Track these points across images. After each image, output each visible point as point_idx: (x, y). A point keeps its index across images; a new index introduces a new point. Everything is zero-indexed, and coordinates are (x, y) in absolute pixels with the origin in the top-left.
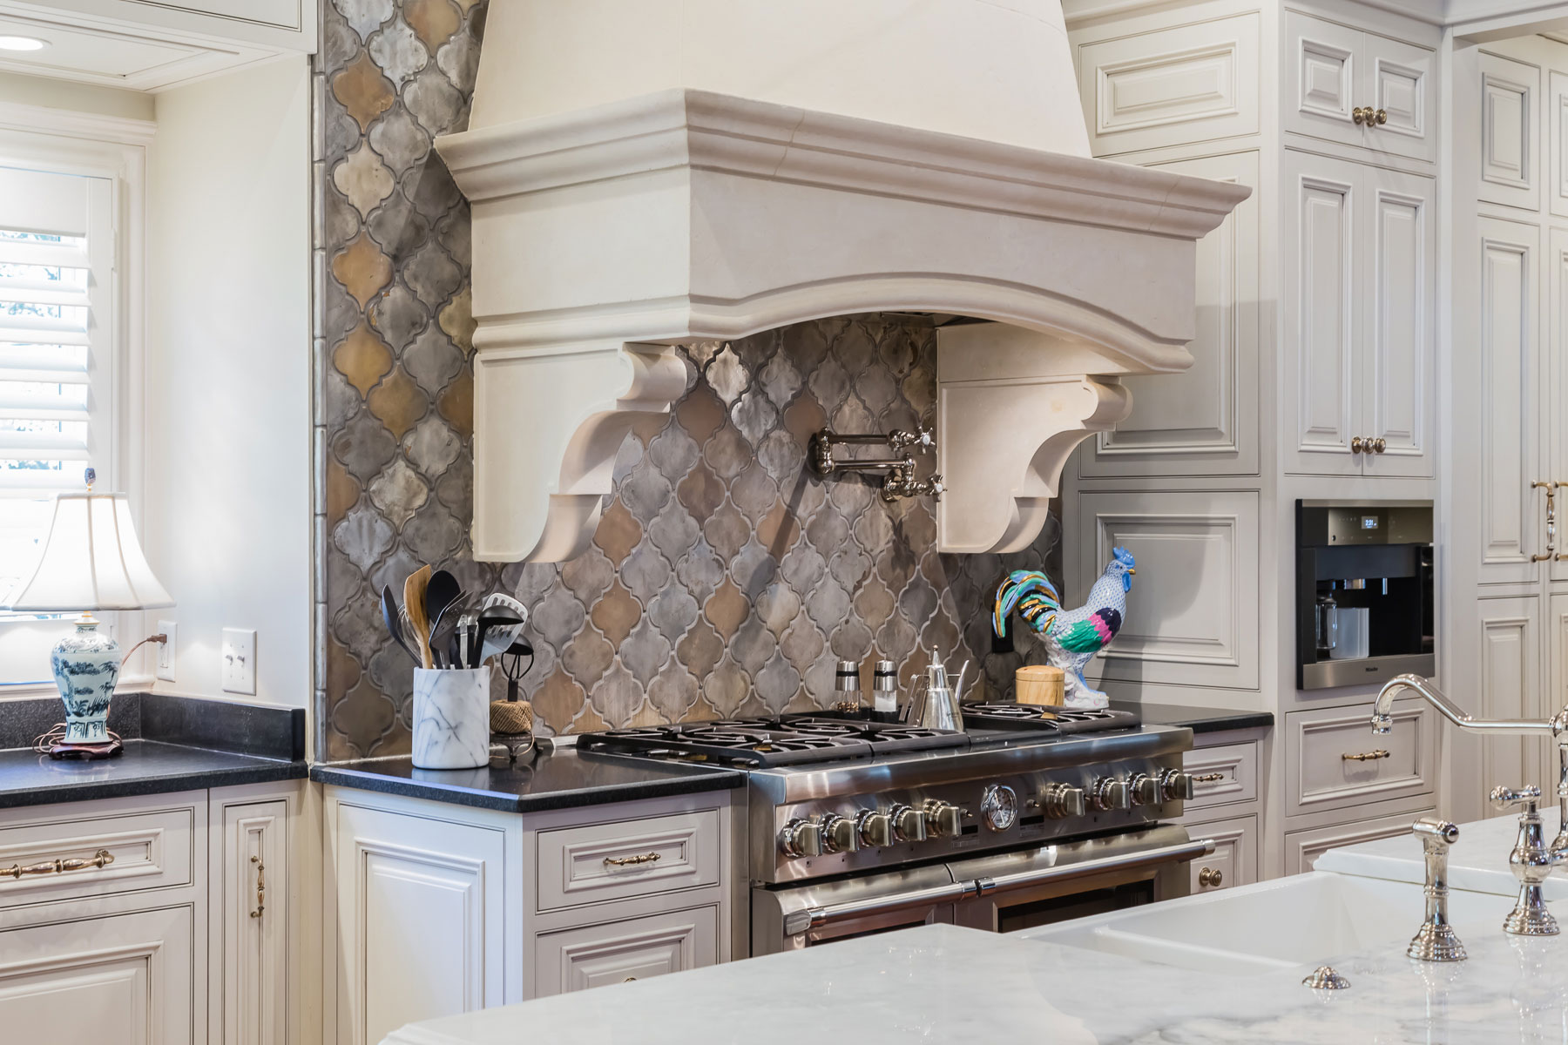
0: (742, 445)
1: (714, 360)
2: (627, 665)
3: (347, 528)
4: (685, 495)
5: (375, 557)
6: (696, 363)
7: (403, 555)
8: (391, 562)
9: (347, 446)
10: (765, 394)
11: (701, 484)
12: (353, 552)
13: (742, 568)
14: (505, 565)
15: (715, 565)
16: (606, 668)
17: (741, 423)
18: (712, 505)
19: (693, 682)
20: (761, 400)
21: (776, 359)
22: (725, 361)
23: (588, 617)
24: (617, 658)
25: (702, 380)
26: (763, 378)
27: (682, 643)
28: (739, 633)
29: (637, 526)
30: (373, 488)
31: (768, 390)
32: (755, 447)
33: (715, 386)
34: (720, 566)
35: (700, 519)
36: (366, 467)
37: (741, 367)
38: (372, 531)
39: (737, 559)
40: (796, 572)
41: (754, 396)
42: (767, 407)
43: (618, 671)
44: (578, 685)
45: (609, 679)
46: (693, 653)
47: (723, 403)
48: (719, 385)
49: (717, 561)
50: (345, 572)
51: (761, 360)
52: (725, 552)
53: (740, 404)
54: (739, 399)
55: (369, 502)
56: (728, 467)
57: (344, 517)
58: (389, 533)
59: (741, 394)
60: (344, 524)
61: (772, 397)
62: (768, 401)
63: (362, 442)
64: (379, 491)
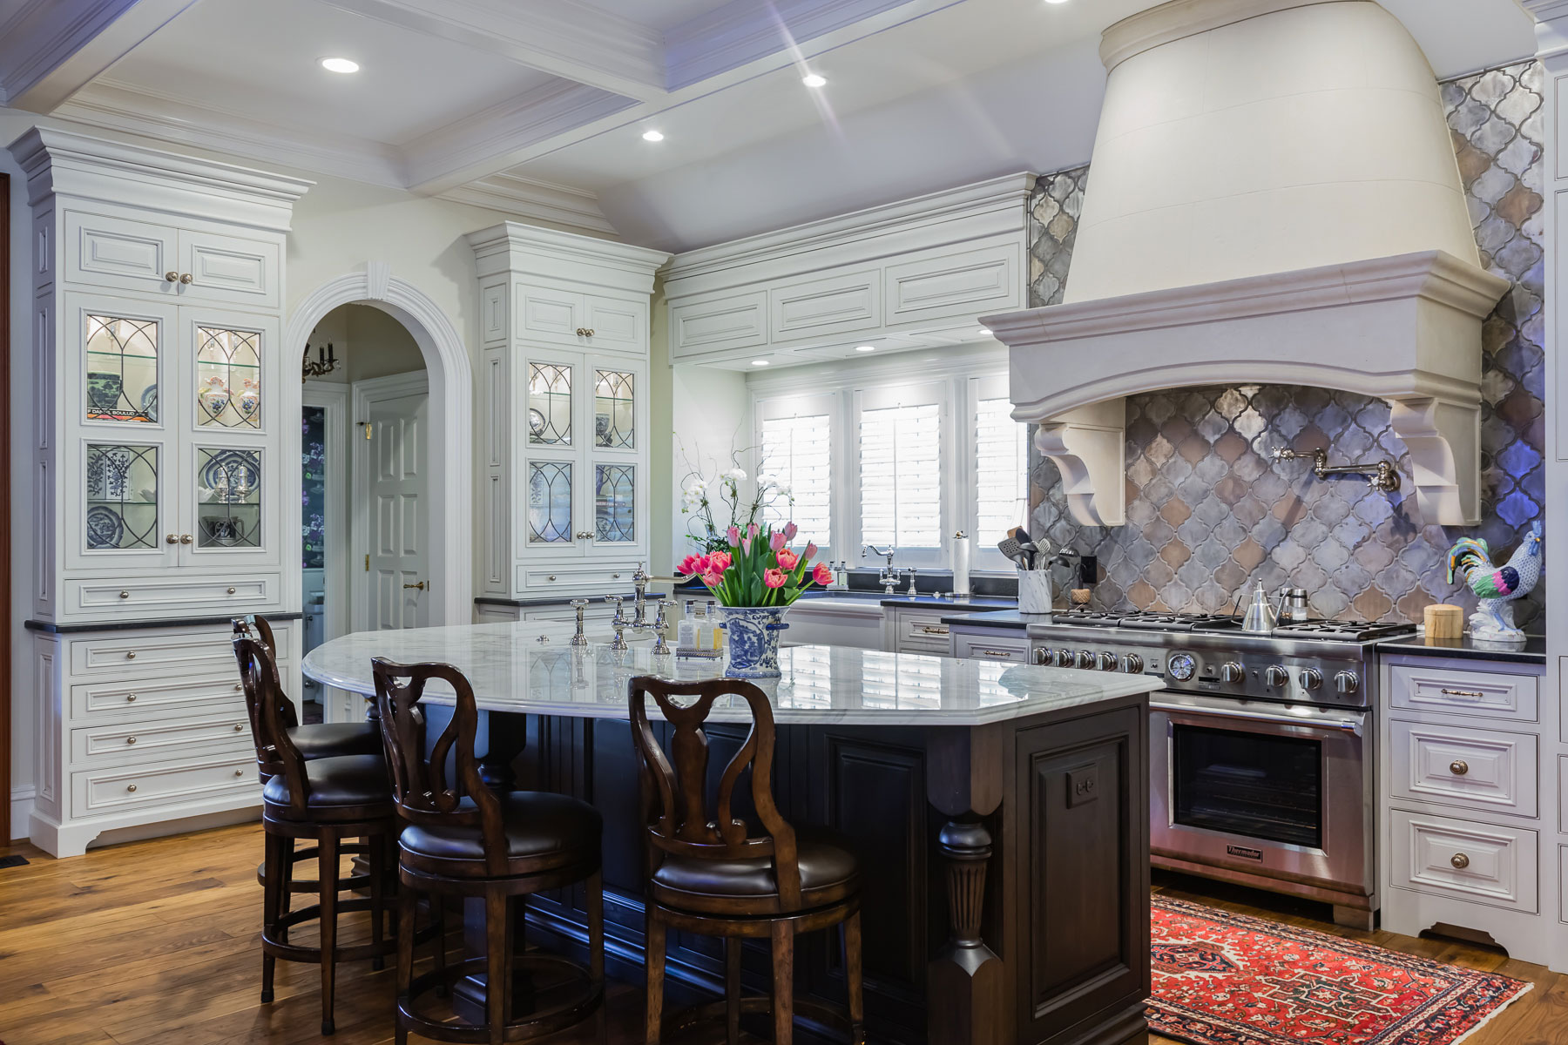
0: (1260, 462)
1: (1240, 416)
2: (1181, 580)
3: (1039, 511)
4: (1220, 493)
5: (1051, 523)
6: (1227, 420)
7: (1063, 522)
8: (1058, 525)
9: (1039, 476)
10: (1279, 432)
11: (1230, 484)
12: (1042, 520)
13: (1261, 534)
14: (1112, 527)
15: (1241, 530)
16: (1169, 581)
17: (1260, 449)
18: (1239, 498)
19: (1224, 594)
20: (1275, 435)
21: (1287, 410)
22: (1248, 416)
23: (1158, 554)
24: (1176, 576)
25: (1231, 428)
26: (1277, 421)
27: (1217, 571)
28: (1258, 569)
29: (1188, 508)
30: (1051, 493)
31: (1280, 429)
32: (1270, 463)
33: (1240, 431)
34: (1244, 530)
35: (1231, 505)
36: (1048, 484)
37: (1260, 418)
38: (1050, 512)
39: (1257, 527)
40: (1303, 535)
41: (1270, 433)
42: (1280, 439)
43: (1176, 582)
44: (1152, 588)
45: (1170, 586)
46: (1224, 577)
47: (1246, 440)
48: (1243, 430)
49: (1242, 527)
50: (1038, 529)
51: (1276, 412)
52: (1247, 523)
53: (1259, 439)
54: (1259, 435)
55: (1048, 499)
56: (1250, 475)
57: (1038, 506)
58: (1057, 512)
59: (1260, 433)
60: (1038, 509)
61: (1284, 432)
62: (1281, 435)
63: (1045, 474)
64: (1053, 495)
